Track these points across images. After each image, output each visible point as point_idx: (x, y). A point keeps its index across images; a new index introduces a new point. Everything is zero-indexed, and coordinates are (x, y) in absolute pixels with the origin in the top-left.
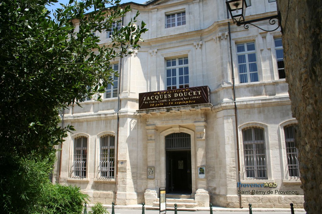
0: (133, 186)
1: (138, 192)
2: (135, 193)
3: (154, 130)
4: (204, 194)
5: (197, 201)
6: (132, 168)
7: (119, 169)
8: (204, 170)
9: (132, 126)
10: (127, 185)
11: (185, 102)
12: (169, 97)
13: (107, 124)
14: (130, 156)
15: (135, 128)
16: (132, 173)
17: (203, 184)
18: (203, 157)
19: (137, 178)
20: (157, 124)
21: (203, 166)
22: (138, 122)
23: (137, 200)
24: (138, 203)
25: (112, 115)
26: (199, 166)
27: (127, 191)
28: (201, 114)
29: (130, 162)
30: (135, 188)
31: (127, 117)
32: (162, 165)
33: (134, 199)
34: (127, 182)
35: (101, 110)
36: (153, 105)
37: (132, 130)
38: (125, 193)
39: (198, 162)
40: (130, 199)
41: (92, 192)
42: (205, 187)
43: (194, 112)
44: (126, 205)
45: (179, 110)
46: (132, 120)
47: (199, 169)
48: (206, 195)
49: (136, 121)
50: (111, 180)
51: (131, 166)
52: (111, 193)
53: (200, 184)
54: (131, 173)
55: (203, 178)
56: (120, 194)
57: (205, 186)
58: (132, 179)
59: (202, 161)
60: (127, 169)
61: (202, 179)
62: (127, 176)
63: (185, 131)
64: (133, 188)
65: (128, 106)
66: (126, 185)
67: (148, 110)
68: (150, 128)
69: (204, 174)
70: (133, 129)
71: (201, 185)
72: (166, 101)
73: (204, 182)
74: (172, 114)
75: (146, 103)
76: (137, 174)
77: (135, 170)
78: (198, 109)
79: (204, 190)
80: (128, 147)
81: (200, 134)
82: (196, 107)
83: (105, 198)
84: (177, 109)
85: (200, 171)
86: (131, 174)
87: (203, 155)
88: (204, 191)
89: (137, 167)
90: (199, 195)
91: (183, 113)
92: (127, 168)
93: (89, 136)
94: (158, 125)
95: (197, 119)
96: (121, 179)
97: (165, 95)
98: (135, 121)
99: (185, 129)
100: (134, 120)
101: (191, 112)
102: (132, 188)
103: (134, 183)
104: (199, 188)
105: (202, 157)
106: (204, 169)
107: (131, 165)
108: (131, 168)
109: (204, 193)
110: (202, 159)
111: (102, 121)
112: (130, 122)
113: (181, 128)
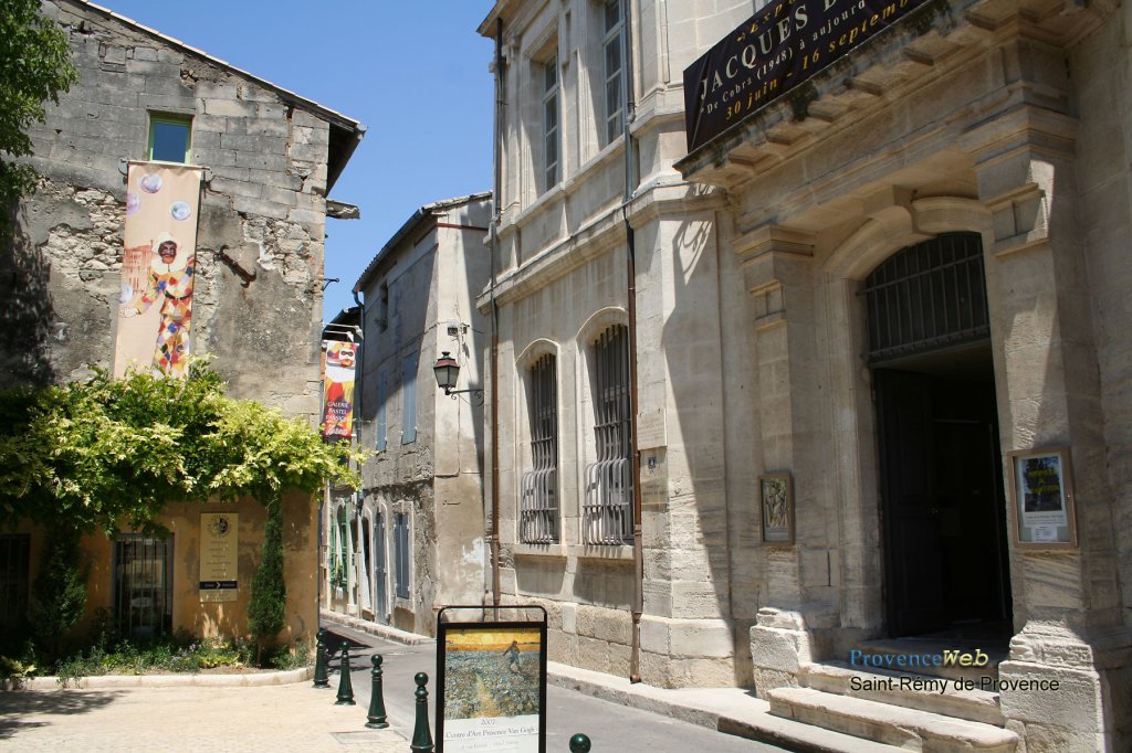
0: (709, 586)
1: (737, 616)
2: (721, 624)
3: (770, 256)
4: (1062, 666)
5: (1015, 712)
6: (700, 487)
7: (645, 494)
8: (1054, 479)
9: (689, 257)
10: (674, 582)
11: (880, 15)
12: (801, 22)
13: (604, 276)
14: (684, 419)
15: (703, 267)
16: (699, 511)
17: (1059, 587)
18: (1048, 378)
19: (728, 539)
20: (781, 215)
21: (1053, 445)
22: (717, 232)
23: (731, 662)
24: (737, 678)
25: (609, 226)
26: (1024, 451)
27: (674, 612)
28: (1003, 58)
29: (689, 456)
30: (720, 598)
31: (657, 217)
32: (845, 458)
33: (713, 659)
34: (674, 564)
35: (585, 218)
36: (738, 106)
37: (687, 277)
38: (666, 620)
39: (1015, 421)
40: (689, 658)
41: (572, 609)
42: (1073, 611)
43: (952, 62)
44: (670, 687)
45: (849, 85)
46: (682, 230)
47: (1021, 469)
48: (1076, 675)
49: (708, 226)
50: (620, 552)
51: (692, 476)
52: (623, 614)
53: (1036, 587)
54: (694, 513)
55: (1054, 536)
56: (648, 623)
57: (1070, 601)
58: (701, 546)
59: (1042, 410)
60: (671, 494)
61: (1046, 551)
62: (673, 528)
63: (948, 217)
64: (713, 599)
65: (661, 156)
66: (669, 578)
67: (716, 141)
68: (753, 243)
69: (1058, 507)
70: (693, 276)
71: (1046, 589)
72: (788, 54)
73: (1067, 571)
74: (841, 125)
75: (710, 107)
76: (728, 515)
77: (715, 499)
78: (954, 25)
79: (1065, 631)
80: (673, 375)
81: (1014, 206)
82: (938, 21)
83: (609, 642)
84: (840, 77)
85: (1031, 482)
86: (696, 519)
87: (1050, 367)
88: (1069, 640)
89: (726, 480)
90: (1025, 670)
91: (892, 96)
92: (671, 486)
93: (556, 348)
94: (785, 217)
95: (976, 107)
96: (653, 547)
97: (780, 24)
98: (701, 230)
99: (946, 204)
100: (696, 225)
101: (939, 69)
102: (705, 595)
103: (713, 570)
104: (1034, 618)
105: (1038, 377)
106: (1059, 469)
107: (697, 467)
108: (696, 485)
109: (1065, 657)
110: (1044, 392)
111: (589, 265)
112: (675, 241)
113: (921, 206)
